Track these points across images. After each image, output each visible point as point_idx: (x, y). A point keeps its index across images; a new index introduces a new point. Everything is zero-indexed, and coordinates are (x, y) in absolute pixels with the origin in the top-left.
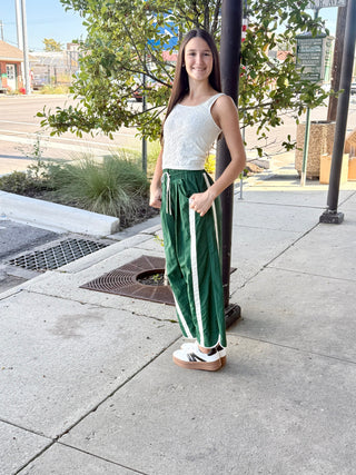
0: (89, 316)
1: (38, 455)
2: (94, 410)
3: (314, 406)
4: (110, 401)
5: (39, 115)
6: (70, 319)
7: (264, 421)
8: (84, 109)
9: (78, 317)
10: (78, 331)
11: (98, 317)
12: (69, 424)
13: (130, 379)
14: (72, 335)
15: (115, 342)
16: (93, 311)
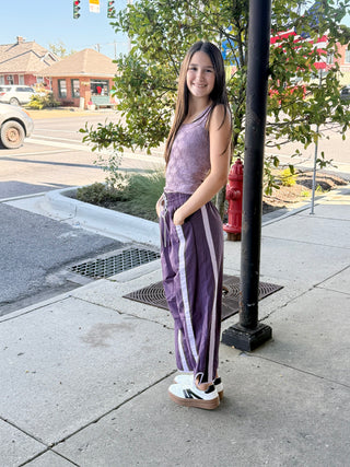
0: (121, 326)
1: (29, 461)
2: (96, 422)
3: (320, 441)
4: (114, 414)
5: (82, 131)
6: (103, 328)
7: (261, 451)
8: (124, 125)
9: (112, 326)
10: (108, 341)
11: (129, 328)
12: (68, 433)
13: (139, 393)
14: (100, 344)
15: (138, 354)
16: (127, 321)
